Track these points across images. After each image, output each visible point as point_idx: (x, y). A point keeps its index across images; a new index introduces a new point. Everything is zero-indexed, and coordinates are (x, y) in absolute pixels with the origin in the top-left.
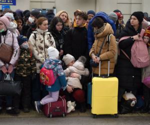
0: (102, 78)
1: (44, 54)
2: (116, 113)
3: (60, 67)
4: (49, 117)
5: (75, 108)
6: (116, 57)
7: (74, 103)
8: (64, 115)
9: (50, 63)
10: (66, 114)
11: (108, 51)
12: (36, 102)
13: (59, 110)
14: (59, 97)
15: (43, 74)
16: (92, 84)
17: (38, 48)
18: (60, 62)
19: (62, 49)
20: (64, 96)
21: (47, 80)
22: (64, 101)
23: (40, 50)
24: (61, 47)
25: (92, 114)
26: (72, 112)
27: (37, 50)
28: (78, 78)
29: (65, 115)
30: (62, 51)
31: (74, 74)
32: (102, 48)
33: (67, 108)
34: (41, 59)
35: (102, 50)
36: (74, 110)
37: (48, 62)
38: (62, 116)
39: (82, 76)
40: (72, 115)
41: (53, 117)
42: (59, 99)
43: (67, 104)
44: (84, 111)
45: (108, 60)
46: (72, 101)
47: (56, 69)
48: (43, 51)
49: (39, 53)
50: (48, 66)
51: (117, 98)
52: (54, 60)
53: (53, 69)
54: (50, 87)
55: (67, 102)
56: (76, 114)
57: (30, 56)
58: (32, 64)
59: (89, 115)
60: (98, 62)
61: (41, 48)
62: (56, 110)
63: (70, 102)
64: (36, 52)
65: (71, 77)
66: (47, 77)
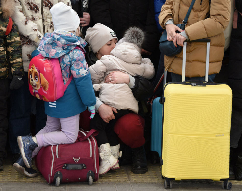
0: (189, 86)
1: (40, 22)
2: (227, 175)
3: (79, 54)
4: (53, 183)
5: (121, 161)
6: (227, 33)
7: (116, 148)
8: (91, 178)
9: (54, 43)
10: (97, 178)
11: (208, 16)
12: (20, 138)
13: (79, 167)
14: (80, 134)
15: (36, 70)
16: (163, 101)
17: (26, 7)
18: (78, 43)
19: (88, 10)
20: (93, 131)
21: (43, 87)
22: (92, 143)
23: (30, 13)
24: (85, 5)
25: (163, 178)
26: (112, 171)
27: (22, 11)
28: (128, 83)
29: (95, 180)
30: (87, 15)
31: (117, 75)
32: (191, 8)
33: (99, 160)
34: (34, 36)
35: (192, 13)
36: (118, 166)
37: (48, 40)
38: (85, 182)
39: (137, 77)
40: (112, 180)
41: (62, 183)
42: (81, 139)
43: (98, 152)
44: (144, 171)
45: (205, 40)
46: (112, 145)
47: (66, 60)
48: (39, 14)
49: (27, 19)
50: (47, 50)
51: (227, 138)
52: (63, 37)
53: (60, 59)
54: (53, 105)
55: (99, 146)
56: (122, 178)
57: (4, 29)
58: (10, 49)
59: (156, 181)
60: (180, 43)
61: (34, 8)
62: (71, 167)
63: (106, 147)
64: (20, 18)
65: (110, 81)
66: (44, 79)
